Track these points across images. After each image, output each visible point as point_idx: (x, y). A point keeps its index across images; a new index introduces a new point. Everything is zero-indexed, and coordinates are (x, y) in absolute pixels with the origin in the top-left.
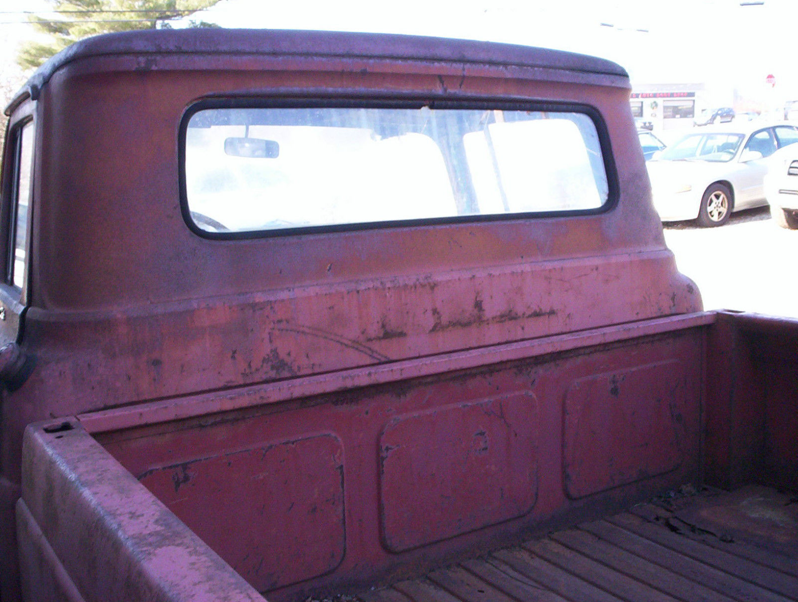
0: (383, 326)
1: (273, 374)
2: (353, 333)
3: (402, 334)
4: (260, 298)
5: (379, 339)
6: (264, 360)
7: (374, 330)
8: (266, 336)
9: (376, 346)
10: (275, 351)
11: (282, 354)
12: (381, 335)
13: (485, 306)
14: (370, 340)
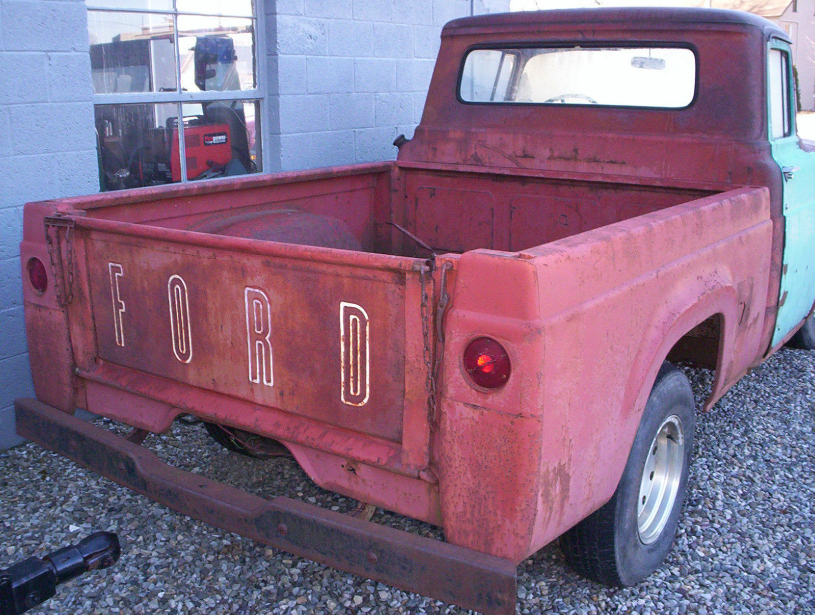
0: (524, 151)
1: (475, 163)
2: (509, 151)
3: (533, 157)
4: (473, 130)
5: (521, 157)
6: (471, 156)
7: (519, 153)
8: (473, 146)
9: (519, 160)
10: (476, 153)
11: (479, 155)
12: (523, 155)
13: (580, 152)
14: (516, 156)
